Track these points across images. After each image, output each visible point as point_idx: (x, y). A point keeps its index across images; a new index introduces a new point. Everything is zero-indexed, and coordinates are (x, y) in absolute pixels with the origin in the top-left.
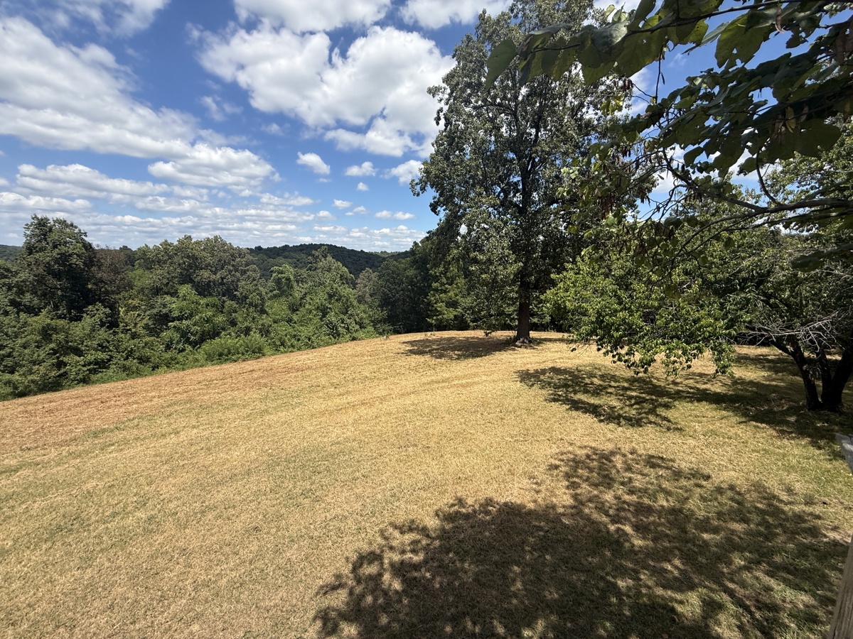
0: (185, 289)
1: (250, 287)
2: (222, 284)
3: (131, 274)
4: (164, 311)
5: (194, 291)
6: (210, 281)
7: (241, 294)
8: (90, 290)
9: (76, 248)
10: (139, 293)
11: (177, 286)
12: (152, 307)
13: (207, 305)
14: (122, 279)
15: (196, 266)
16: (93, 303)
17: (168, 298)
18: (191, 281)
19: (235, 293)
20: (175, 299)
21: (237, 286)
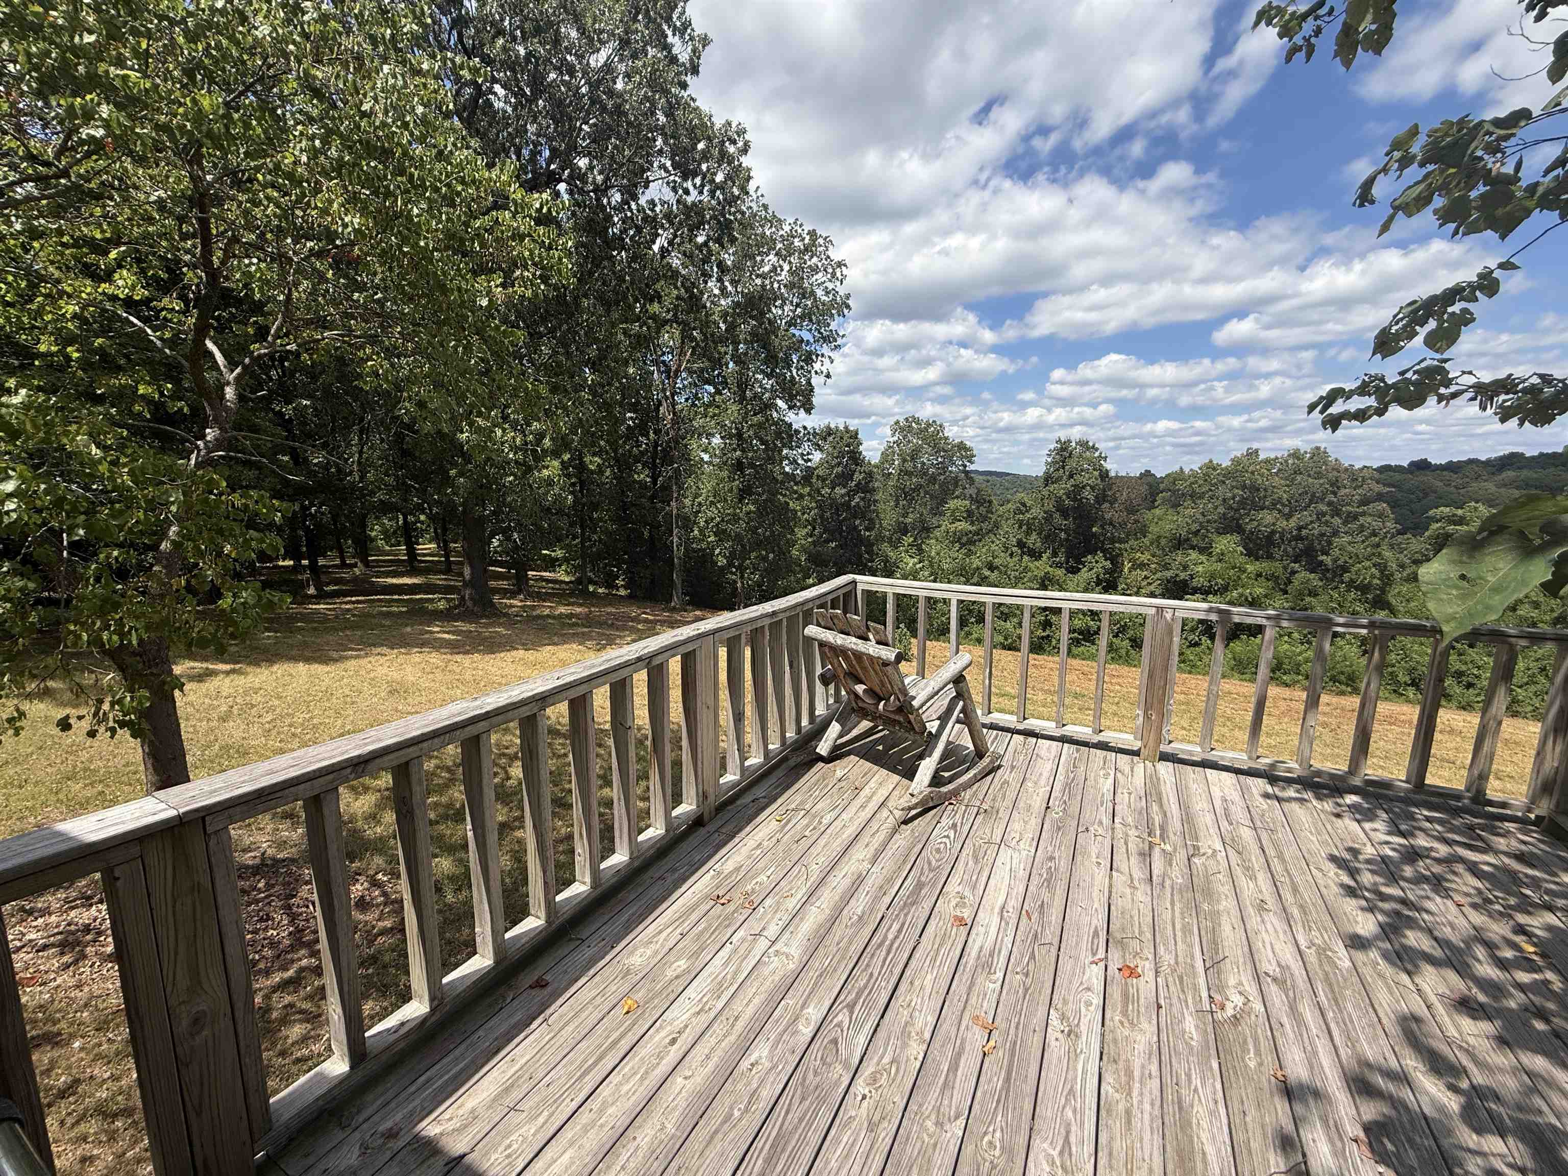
0: (1226, 543)
1: (1360, 549)
2: (1299, 538)
3: (1148, 515)
4: (1183, 575)
5: (1240, 548)
6: (1273, 532)
7: (1335, 561)
8: (1094, 535)
9: (1089, 478)
10: (1152, 544)
11: (1214, 537)
12: (1166, 567)
13: (1259, 575)
14: (1136, 521)
15: (1253, 502)
16: (1093, 552)
17: (1194, 555)
18: (1239, 530)
19: (1321, 558)
20: (1203, 558)
21: (1330, 543)
